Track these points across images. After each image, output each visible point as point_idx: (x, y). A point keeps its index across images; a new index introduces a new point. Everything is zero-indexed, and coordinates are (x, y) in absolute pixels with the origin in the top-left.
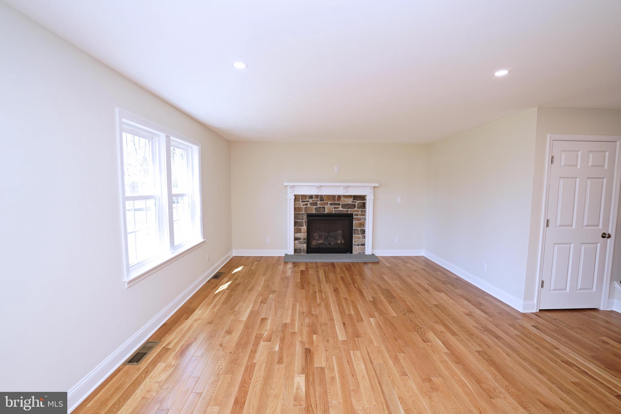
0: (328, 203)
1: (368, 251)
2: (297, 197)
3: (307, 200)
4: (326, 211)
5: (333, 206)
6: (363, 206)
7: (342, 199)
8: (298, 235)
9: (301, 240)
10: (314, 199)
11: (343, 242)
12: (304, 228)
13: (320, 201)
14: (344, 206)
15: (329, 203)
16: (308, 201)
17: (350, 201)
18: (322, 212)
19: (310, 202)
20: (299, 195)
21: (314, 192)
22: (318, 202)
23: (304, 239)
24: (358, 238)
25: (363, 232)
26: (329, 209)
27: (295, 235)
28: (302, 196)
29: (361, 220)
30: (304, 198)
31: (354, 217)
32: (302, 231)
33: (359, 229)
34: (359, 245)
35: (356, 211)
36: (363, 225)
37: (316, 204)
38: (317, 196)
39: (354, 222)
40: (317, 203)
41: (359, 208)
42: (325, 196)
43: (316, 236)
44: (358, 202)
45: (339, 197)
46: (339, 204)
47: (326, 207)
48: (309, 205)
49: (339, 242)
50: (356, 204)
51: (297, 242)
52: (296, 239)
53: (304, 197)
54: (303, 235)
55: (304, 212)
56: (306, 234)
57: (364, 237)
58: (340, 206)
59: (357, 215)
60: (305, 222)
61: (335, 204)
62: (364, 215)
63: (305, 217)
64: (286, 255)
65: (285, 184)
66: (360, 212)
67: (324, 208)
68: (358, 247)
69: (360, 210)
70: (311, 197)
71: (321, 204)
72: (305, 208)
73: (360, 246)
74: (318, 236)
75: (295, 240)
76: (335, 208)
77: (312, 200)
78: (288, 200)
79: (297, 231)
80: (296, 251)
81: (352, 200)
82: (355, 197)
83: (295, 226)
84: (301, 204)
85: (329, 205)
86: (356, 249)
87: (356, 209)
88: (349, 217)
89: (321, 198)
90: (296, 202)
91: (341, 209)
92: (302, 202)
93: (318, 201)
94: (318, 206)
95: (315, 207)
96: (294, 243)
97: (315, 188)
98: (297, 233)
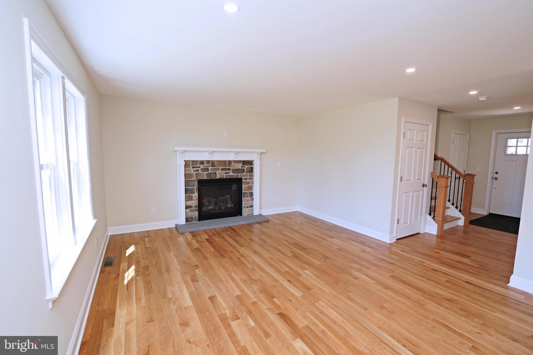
0: (219, 169)
1: (256, 212)
2: (187, 163)
3: (198, 166)
4: (218, 177)
5: (224, 172)
6: (251, 170)
7: (232, 164)
8: (190, 203)
9: (193, 208)
10: (205, 165)
11: (232, 205)
12: (196, 195)
13: (212, 166)
14: (235, 171)
15: (220, 168)
16: (199, 167)
17: (239, 166)
18: (213, 177)
19: (201, 168)
20: (189, 161)
21: (205, 157)
22: (210, 168)
23: (196, 206)
24: (247, 201)
25: (252, 194)
26: (220, 174)
27: (187, 203)
28: (193, 161)
29: (250, 183)
30: (195, 163)
31: (243, 181)
32: (194, 198)
33: (248, 192)
34: (248, 207)
35: (245, 175)
36: (251, 188)
38: (208, 162)
39: (243, 186)
40: (208, 169)
41: (248, 172)
42: (216, 161)
43: (206, 202)
44: (247, 167)
45: (230, 162)
46: (230, 169)
47: (217, 172)
48: (200, 171)
49: (229, 206)
50: (245, 168)
51: (188, 210)
52: (187, 207)
53: (194, 162)
54: (194, 203)
55: (195, 179)
56: (197, 201)
57: (252, 199)
58: (231, 171)
59: (246, 179)
60: (196, 188)
61: (226, 169)
62: (252, 179)
63: (196, 183)
64: (176, 225)
65: (176, 149)
66: (248, 177)
67: (216, 173)
68: (247, 209)
69: (249, 174)
70: (202, 162)
71: (212, 170)
72: (196, 174)
73: (249, 208)
74: (207, 203)
75: (186, 208)
76: (226, 173)
77: (203, 165)
78: (178, 166)
79: (188, 198)
80: (187, 220)
81: (241, 165)
82: (244, 162)
83: (185, 194)
84: (192, 170)
85: (220, 171)
86: (245, 211)
87: (245, 173)
88: (239, 181)
89: (213, 163)
90: (186, 169)
91: (231, 174)
92: (193, 168)
93: (209, 166)
94: (210, 171)
95: (206, 173)
96: (186, 212)
97: (207, 153)
98: (188, 201)
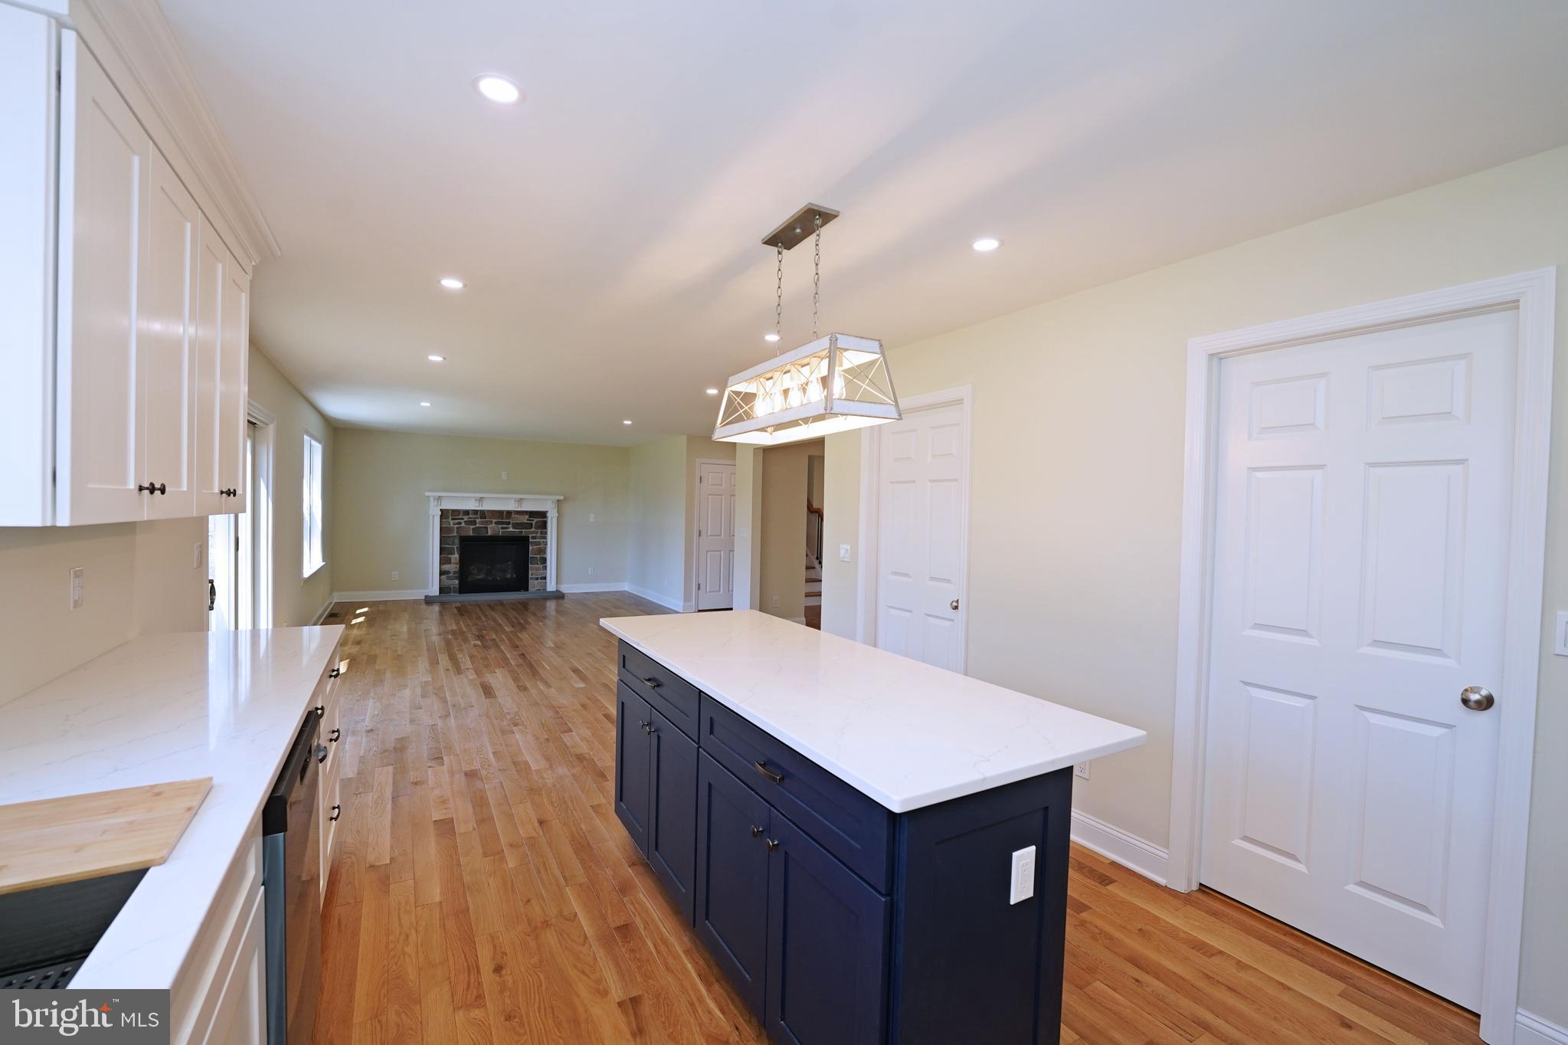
0: (492, 522)
1: (551, 587)
2: (444, 512)
3: (460, 517)
4: (490, 533)
5: (500, 526)
6: (544, 525)
7: (513, 515)
8: (446, 567)
9: (451, 575)
10: (470, 516)
11: (514, 576)
12: (456, 557)
13: (481, 518)
14: (515, 526)
15: (494, 521)
16: (462, 519)
17: (525, 519)
18: (483, 534)
19: (465, 520)
20: (447, 510)
21: (471, 506)
22: (478, 520)
23: (455, 573)
24: (537, 569)
25: (544, 561)
26: (493, 529)
27: (442, 567)
28: (453, 511)
29: (541, 544)
30: (456, 514)
31: (531, 540)
32: (452, 560)
33: (538, 556)
34: (537, 579)
35: (533, 532)
36: (543, 551)
37: (474, 523)
38: (475, 512)
39: (530, 548)
40: (475, 522)
41: (537, 528)
42: (488, 511)
43: (474, 570)
44: (536, 520)
45: (509, 513)
46: (509, 523)
47: (489, 526)
48: (463, 525)
49: (509, 576)
50: (534, 523)
51: (443, 577)
52: (442, 573)
53: (455, 512)
54: (453, 567)
55: (455, 534)
56: (458, 566)
57: (545, 568)
58: (510, 526)
59: (534, 538)
60: (457, 547)
61: (502, 523)
62: (545, 538)
63: (457, 541)
64: (426, 596)
65: (427, 494)
66: (539, 535)
67: (486, 528)
68: (536, 582)
69: (539, 531)
70: (467, 512)
71: (481, 523)
72: (457, 528)
73: (539, 580)
74: (476, 570)
75: (440, 575)
76: (502, 528)
77: (467, 517)
78: (431, 517)
79: (443, 561)
80: (442, 590)
81: (527, 517)
82: (532, 514)
83: (441, 554)
84: (452, 522)
85: (493, 525)
86: (534, 585)
87: (533, 530)
88: (524, 541)
89: (483, 514)
90: (444, 520)
91: (511, 529)
92: (452, 519)
93: (476, 518)
94: (478, 525)
95: (472, 527)
96: (440, 580)
97: (473, 500)
98: (444, 564)
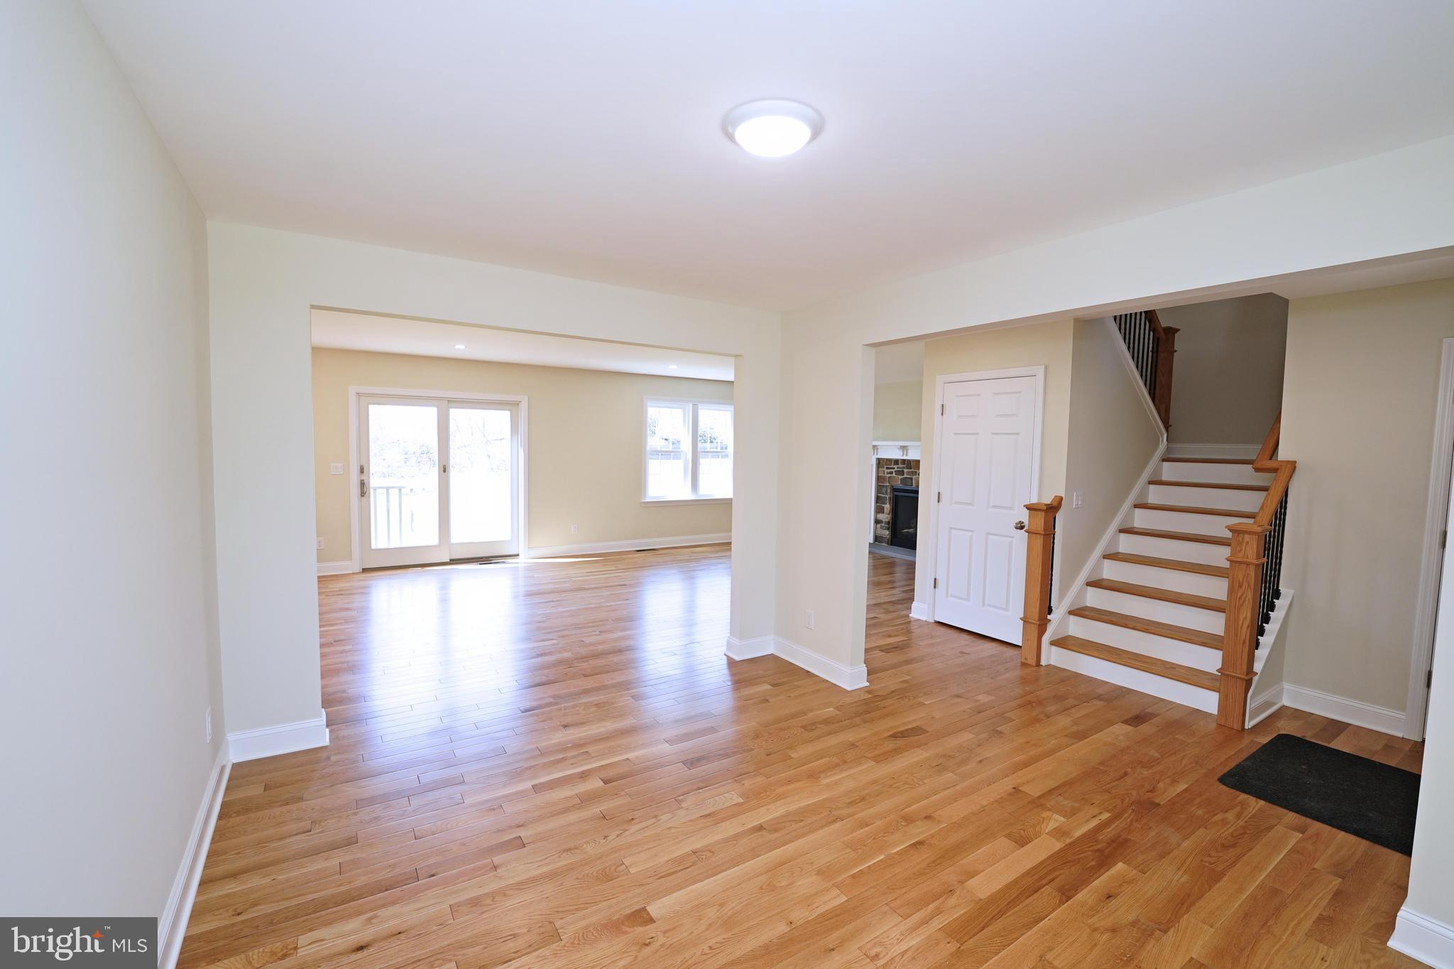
2: (881, 462)
3: (892, 466)
8: (881, 516)
9: (883, 524)
10: (900, 465)
12: (887, 507)
13: (907, 468)
16: (894, 468)
19: (896, 469)
20: (883, 459)
22: (906, 470)
23: (887, 523)
27: (877, 515)
28: (886, 460)
30: (888, 463)
32: (885, 510)
37: (902, 473)
38: (904, 461)
40: (903, 471)
47: (913, 477)
48: (894, 475)
51: (879, 526)
52: (876, 521)
53: (889, 461)
54: (885, 517)
55: (888, 484)
56: (889, 517)
60: (890, 498)
63: (889, 491)
67: (912, 479)
70: (896, 462)
71: (908, 473)
72: (889, 477)
75: (875, 523)
77: (897, 466)
78: (868, 467)
79: (879, 510)
80: (876, 538)
83: (876, 502)
84: (884, 471)
90: (879, 469)
92: (887, 468)
93: (904, 468)
94: (905, 476)
95: (900, 477)
96: (875, 527)
98: (879, 513)
